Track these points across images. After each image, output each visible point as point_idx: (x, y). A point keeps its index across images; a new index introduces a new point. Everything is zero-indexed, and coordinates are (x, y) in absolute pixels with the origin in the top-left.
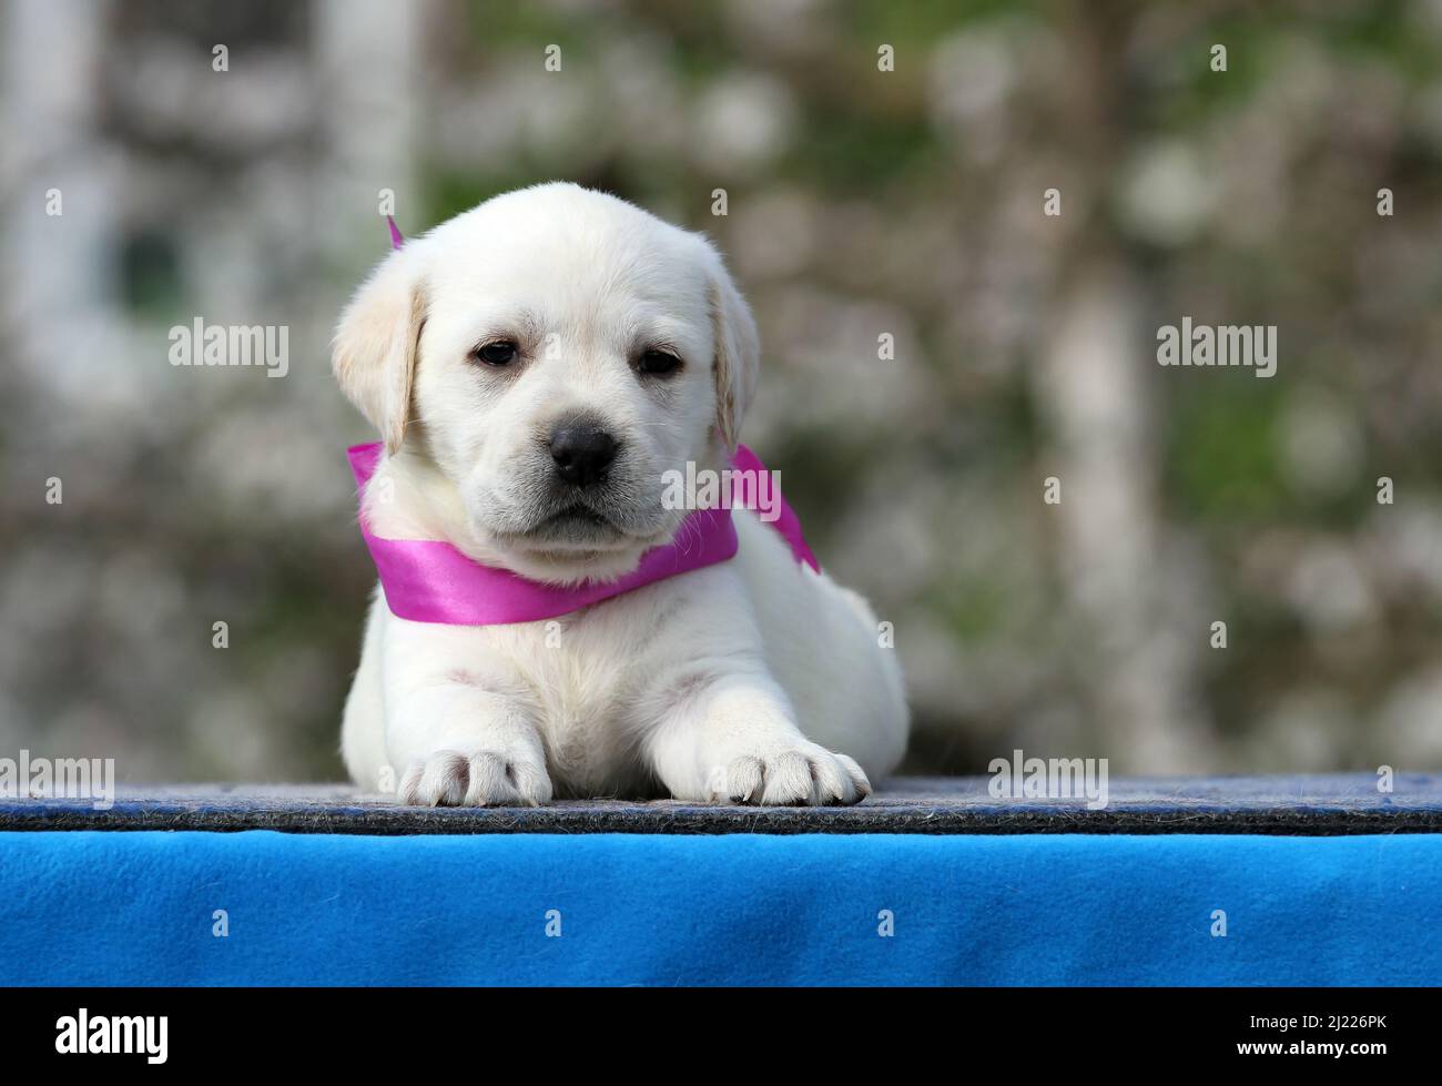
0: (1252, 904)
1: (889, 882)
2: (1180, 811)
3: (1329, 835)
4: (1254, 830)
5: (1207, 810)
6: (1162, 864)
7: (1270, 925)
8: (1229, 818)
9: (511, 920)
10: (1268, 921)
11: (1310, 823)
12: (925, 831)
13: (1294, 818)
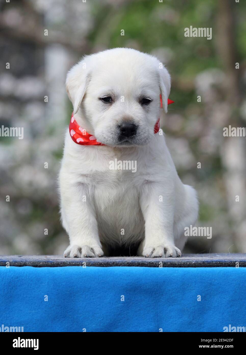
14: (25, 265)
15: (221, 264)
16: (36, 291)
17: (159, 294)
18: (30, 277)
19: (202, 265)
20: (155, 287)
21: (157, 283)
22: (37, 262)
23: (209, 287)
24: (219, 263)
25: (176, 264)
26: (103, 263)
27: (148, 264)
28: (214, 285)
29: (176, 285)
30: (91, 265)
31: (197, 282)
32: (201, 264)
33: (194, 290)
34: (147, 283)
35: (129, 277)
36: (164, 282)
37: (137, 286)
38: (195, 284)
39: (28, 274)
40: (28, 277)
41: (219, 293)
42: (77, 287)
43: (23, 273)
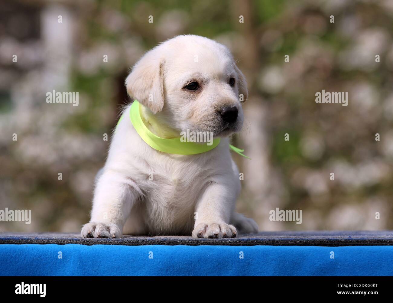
0: (315, 264)
1: (220, 258)
2: (295, 240)
3: (335, 246)
4: (315, 245)
5: (303, 239)
6: (292, 254)
7: (320, 270)
8: (308, 241)
9: (118, 268)
10: (319, 269)
11: (330, 243)
12: (227, 245)
13: (325, 242)
14: (48, 243)
15: (259, 242)
16: (61, 270)
17: (193, 274)
18: (54, 256)
19: (238, 244)
20: (189, 267)
21: (191, 263)
22: (61, 240)
23: (247, 267)
24: (256, 242)
25: (209, 242)
26: (132, 241)
27: (180, 242)
28: (252, 265)
29: (211, 265)
30: (119, 243)
31: (234, 261)
32: (237, 242)
33: (231, 270)
34: (180, 262)
35: (161, 256)
36: (199, 261)
37: (169, 265)
38: (232, 264)
39: (52, 253)
40: (52, 256)
41: (258, 273)
42: (105, 267)
43: (47, 251)
